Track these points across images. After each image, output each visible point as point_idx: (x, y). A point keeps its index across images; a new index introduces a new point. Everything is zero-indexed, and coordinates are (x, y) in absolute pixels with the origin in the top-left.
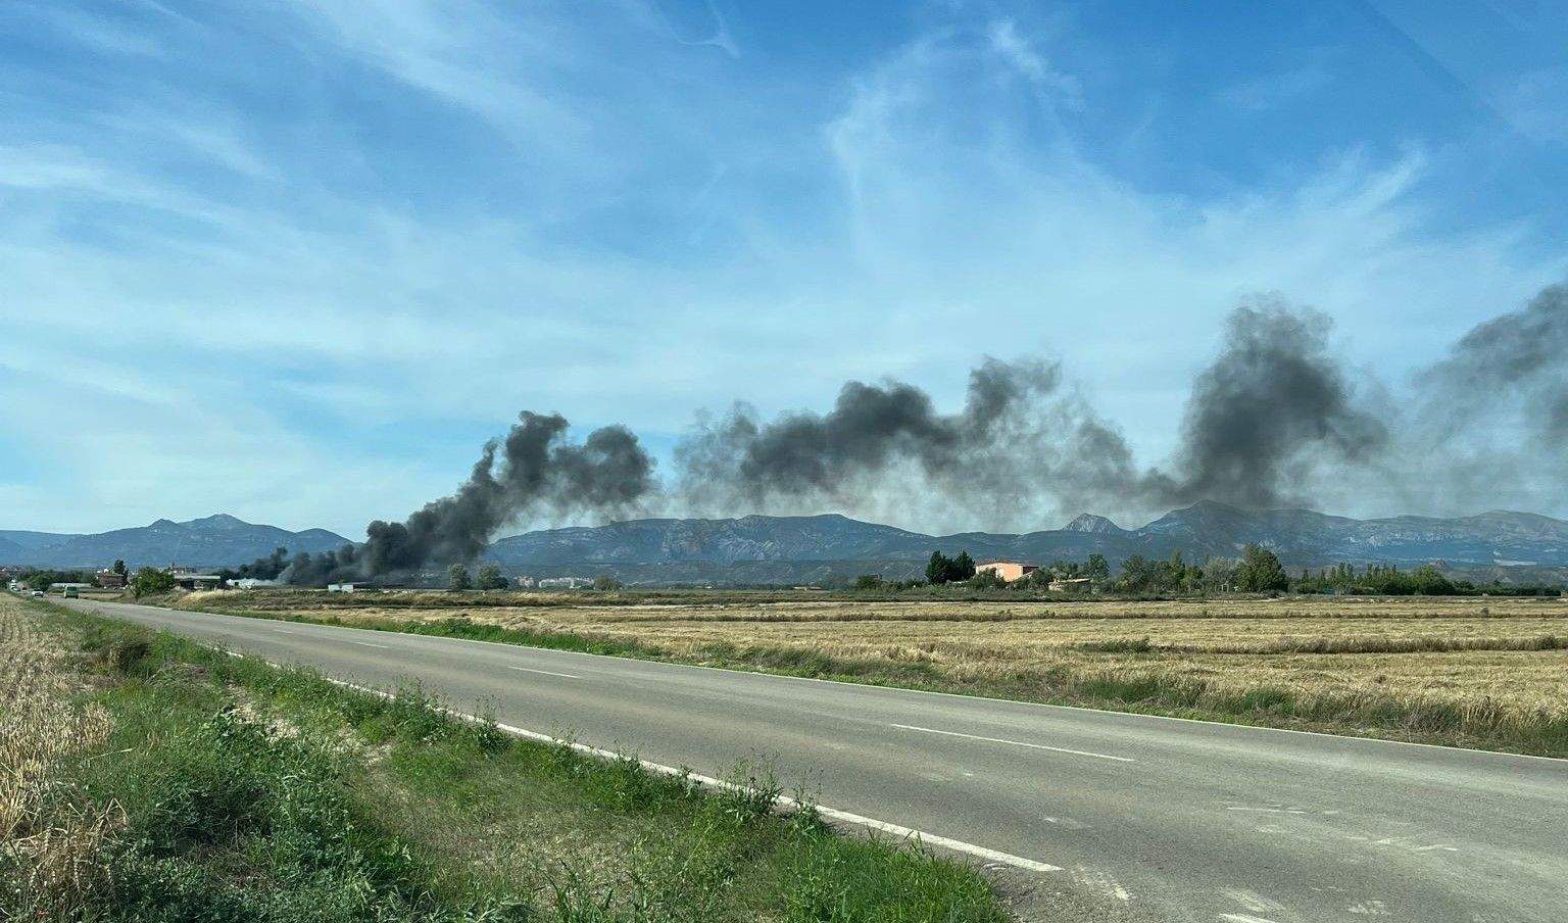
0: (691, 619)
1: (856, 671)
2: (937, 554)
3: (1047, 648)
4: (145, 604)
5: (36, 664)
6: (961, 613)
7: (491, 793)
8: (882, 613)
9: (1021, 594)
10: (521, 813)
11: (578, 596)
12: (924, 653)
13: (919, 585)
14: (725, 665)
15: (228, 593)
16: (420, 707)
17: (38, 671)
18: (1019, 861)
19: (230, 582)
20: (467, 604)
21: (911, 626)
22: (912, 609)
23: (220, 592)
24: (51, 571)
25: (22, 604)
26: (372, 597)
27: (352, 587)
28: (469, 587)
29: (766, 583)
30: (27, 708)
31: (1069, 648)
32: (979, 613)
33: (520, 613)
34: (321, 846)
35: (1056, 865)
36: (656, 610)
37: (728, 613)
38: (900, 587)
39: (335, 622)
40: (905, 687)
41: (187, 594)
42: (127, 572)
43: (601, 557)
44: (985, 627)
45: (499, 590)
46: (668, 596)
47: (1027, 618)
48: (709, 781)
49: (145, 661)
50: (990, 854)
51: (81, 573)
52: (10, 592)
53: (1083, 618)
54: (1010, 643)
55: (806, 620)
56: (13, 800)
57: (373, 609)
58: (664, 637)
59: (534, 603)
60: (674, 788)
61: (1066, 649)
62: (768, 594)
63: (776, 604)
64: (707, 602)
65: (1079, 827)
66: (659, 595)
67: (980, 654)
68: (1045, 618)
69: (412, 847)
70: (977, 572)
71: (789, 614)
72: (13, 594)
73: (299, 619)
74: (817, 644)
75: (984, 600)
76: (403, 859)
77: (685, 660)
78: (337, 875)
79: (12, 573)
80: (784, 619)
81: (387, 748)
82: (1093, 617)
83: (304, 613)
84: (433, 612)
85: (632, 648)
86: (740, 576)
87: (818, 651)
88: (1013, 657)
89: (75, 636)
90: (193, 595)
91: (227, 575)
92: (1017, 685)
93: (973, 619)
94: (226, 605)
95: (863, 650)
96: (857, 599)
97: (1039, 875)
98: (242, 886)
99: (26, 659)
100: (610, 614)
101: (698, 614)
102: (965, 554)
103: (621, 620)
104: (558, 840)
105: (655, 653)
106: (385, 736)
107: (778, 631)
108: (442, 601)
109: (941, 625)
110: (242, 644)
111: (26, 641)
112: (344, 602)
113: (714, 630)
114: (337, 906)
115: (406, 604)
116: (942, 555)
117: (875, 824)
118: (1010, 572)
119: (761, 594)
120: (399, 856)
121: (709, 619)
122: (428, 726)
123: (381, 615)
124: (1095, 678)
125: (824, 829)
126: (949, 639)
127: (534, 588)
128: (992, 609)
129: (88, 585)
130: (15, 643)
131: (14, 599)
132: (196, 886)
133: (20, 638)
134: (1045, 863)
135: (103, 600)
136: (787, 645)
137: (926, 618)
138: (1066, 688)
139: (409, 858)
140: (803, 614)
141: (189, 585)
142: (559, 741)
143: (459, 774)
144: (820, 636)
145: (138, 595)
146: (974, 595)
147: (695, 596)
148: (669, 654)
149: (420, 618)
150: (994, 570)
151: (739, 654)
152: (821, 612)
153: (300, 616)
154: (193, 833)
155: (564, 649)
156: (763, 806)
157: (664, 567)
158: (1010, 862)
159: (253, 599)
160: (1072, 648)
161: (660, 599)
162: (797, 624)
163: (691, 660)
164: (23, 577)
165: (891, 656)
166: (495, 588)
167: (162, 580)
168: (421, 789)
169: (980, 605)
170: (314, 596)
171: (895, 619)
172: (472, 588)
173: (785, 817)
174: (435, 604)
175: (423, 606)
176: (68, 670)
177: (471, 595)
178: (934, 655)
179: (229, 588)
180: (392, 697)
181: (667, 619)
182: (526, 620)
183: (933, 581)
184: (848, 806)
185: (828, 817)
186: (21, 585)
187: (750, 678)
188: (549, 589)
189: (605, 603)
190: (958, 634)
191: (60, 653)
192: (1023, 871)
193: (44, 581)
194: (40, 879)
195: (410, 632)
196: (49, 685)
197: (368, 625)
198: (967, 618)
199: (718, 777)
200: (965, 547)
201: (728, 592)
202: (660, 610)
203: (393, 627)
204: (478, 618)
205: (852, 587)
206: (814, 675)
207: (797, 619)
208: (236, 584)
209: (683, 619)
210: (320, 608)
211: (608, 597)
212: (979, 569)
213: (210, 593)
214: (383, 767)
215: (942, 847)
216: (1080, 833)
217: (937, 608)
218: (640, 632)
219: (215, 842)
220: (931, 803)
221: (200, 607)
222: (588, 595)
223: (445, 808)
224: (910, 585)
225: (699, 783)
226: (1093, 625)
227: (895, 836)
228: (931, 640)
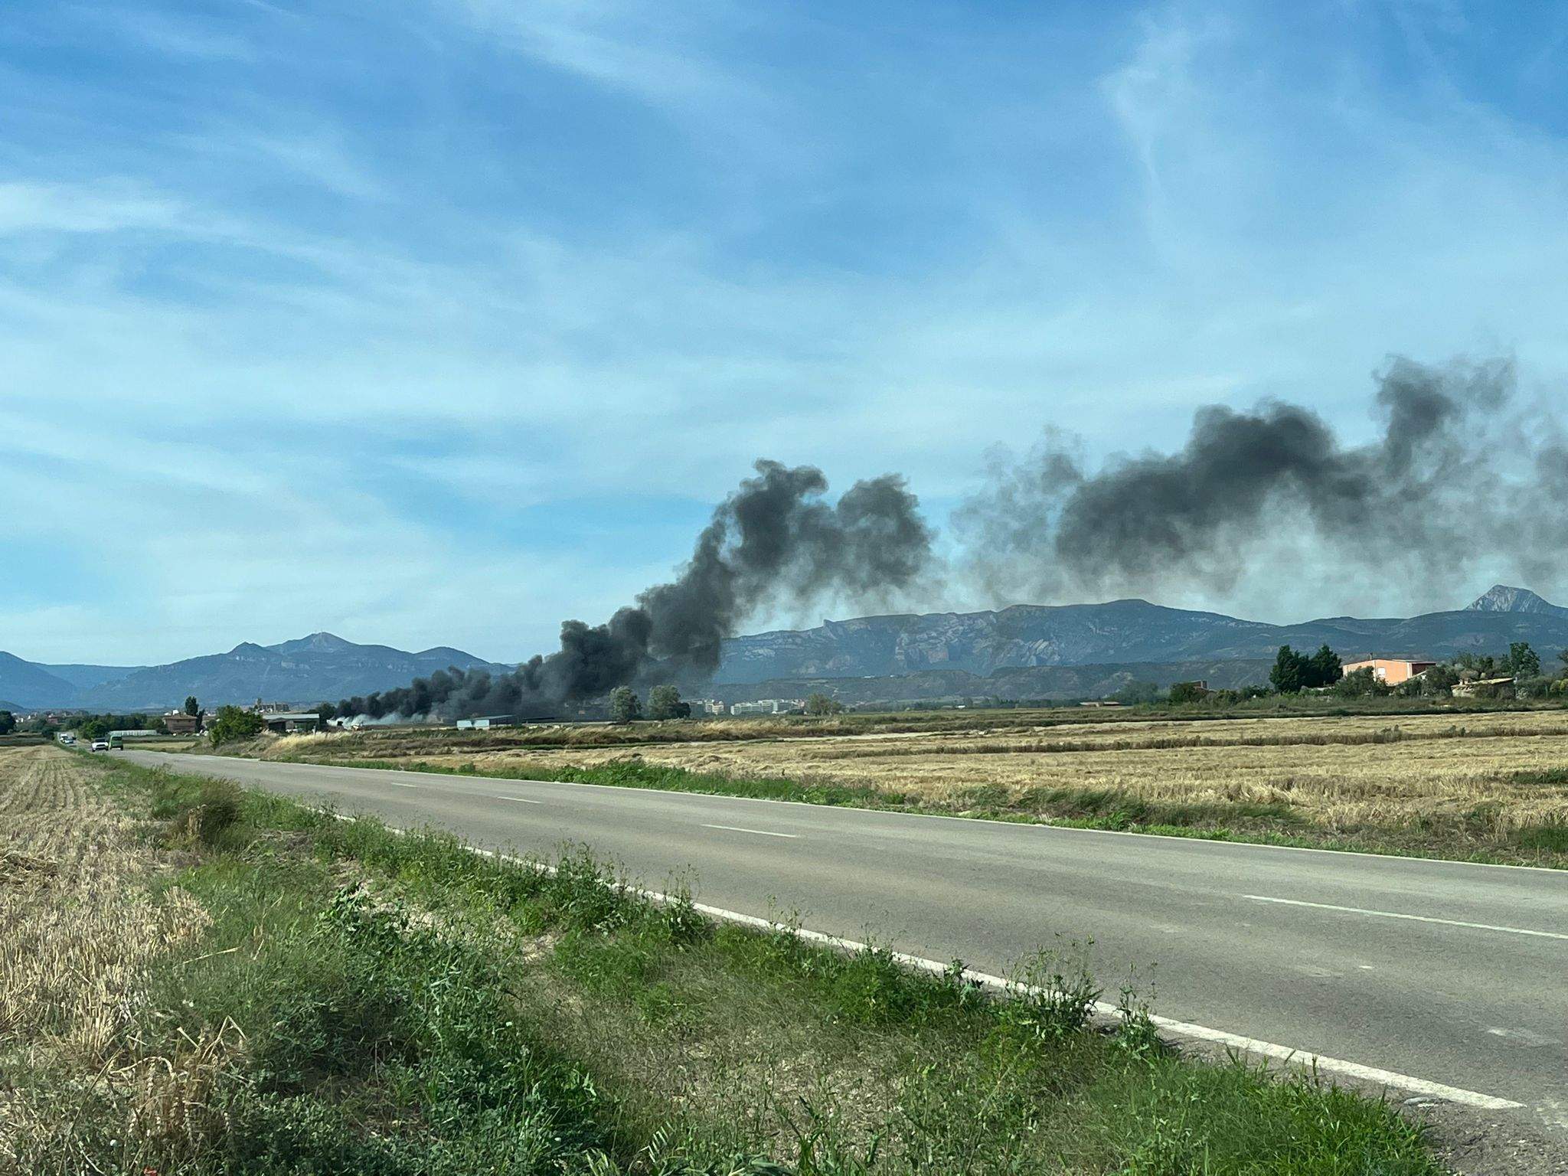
0: (939, 751)
1: (1182, 819)
2: (1285, 650)
3: (1459, 780)
4: (225, 755)
5: (99, 838)
6: (1326, 733)
7: (691, 999)
8: (1213, 736)
9: (1411, 702)
10: (733, 1028)
11: (785, 724)
12: (1277, 790)
13: (1261, 694)
14: (995, 815)
15: (331, 737)
16: (589, 884)
17: (101, 847)
18: (1458, 1095)
19: (333, 723)
20: (638, 740)
21: (1254, 753)
22: (1254, 728)
23: (320, 736)
24: (109, 716)
25: (74, 759)
26: (514, 734)
27: (487, 722)
28: (640, 718)
29: (1039, 698)
30: (93, 896)
31: (1491, 780)
32: (1353, 732)
33: (708, 749)
34: (483, 1078)
35: (1514, 1100)
36: (891, 740)
37: (991, 742)
38: (1234, 698)
39: (470, 770)
40: (1258, 842)
41: (277, 739)
42: (202, 713)
43: (812, 670)
44: (1365, 751)
45: (678, 720)
46: (907, 720)
47: (1423, 737)
48: (994, 981)
49: (235, 831)
50: (1413, 1084)
51: (144, 717)
52: (57, 745)
53: (1507, 735)
54: (1403, 774)
55: (1102, 748)
56: (98, 1020)
57: (517, 751)
58: (905, 778)
59: (726, 736)
60: (944, 993)
61: (1488, 781)
62: (1045, 712)
63: (1058, 727)
64: (961, 728)
65: (1541, 1042)
66: (894, 720)
67: (1361, 792)
68: (1450, 736)
69: (595, 1077)
70: (1345, 673)
71: (1077, 741)
72: (64, 748)
73: (422, 767)
74: (1121, 783)
75: (1359, 714)
76: (585, 1093)
77: (938, 808)
78: (506, 1118)
79: (60, 719)
80: (1070, 748)
81: (548, 939)
82: (1522, 733)
83: (429, 760)
84: (596, 752)
85: (865, 794)
86: (1004, 688)
87: (1124, 793)
88: (1408, 795)
89: (144, 799)
90: (285, 740)
91: (327, 712)
92: (1422, 835)
93: (1346, 740)
94: (326, 752)
95: (1189, 789)
96: (1174, 716)
97: (1490, 1115)
98: (388, 1135)
99: (86, 831)
100: (827, 748)
101: (949, 744)
102: (1326, 648)
103: (845, 755)
104: (784, 1065)
105: (898, 801)
106: (542, 924)
107: (1064, 764)
108: (605, 737)
109: (1299, 750)
110: (356, 803)
111: (84, 809)
112: (479, 744)
113: (973, 766)
114: (513, 1160)
115: (559, 743)
116: (1293, 651)
117: (1235, 1040)
118: (1394, 672)
119: (1036, 713)
120: (580, 1090)
121: (965, 751)
122: (601, 909)
123: (528, 758)
124: (1538, 822)
125: (1166, 1050)
126: (1312, 771)
127: (724, 715)
128: (1373, 725)
129: (153, 732)
130: (70, 810)
131: (62, 754)
132: (333, 1134)
133: (76, 804)
134: (1496, 1096)
135: (173, 751)
136: (1078, 784)
137: (1275, 742)
138: (1494, 838)
139: (593, 1092)
140: (1098, 740)
141: (280, 727)
142: (779, 927)
143: (645, 973)
144: (1124, 771)
145: (216, 745)
146: (1343, 707)
147: (942, 719)
148: (914, 801)
149: (578, 762)
150: (1370, 670)
151: (1013, 799)
152: (1123, 736)
153: (424, 764)
154: (320, 1063)
155: (772, 798)
156: (1073, 1016)
157: (898, 681)
158: (1443, 1095)
159: (362, 743)
160: (1495, 780)
161: (896, 725)
162: (1088, 753)
163: (947, 809)
164: (75, 724)
165: (1231, 797)
166: (674, 717)
167: (246, 723)
168: (596, 996)
169: (1353, 721)
170: (440, 737)
171: (1230, 743)
172: (643, 719)
173: (1106, 1032)
174: (596, 741)
175: (580, 744)
176: (140, 844)
177: (643, 727)
178: (1292, 794)
179: (333, 730)
180: (553, 870)
181: (907, 752)
182: (717, 759)
183: (1283, 688)
184: (1196, 1015)
185: (1169, 1032)
186: (70, 734)
187: (1033, 831)
188: (744, 715)
189: (820, 733)
190: (1322, 764)
191: (127, 823)
192: (1464, 1109)
193: (98, 727)
194: (142, 1127)
195: (566, 781)
196: (118, 866)
197: (512, 773)
198: (1335, 739)
199: (1003, 974)
200: (1325, 639)
201: (988, 712)
202: (896, 740)
203: (544, 775)
204: (651, 757)
205: (1162, 700)
206: (1123, 827)
207: (1089, 748)
208: (340, 723)
209: (929, 752)
210: (449, 752)
211: (825, 724)
212: (1347, 670)
213: (310, 737)
214: (548, 965)
215: (1340, 1074)
216: (1547, 1051)
217: (1290, 727)
218: (873, 771)
219: (348, 1074)
220: (1316, 1010)
221: (293, 757)
222: (797, 723)
223: (632, 1022)
224: (1248, 694)
225: (979, 984)
226: (1521, 745)
227: (1267, 1059)
228: (1286, 773)
